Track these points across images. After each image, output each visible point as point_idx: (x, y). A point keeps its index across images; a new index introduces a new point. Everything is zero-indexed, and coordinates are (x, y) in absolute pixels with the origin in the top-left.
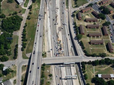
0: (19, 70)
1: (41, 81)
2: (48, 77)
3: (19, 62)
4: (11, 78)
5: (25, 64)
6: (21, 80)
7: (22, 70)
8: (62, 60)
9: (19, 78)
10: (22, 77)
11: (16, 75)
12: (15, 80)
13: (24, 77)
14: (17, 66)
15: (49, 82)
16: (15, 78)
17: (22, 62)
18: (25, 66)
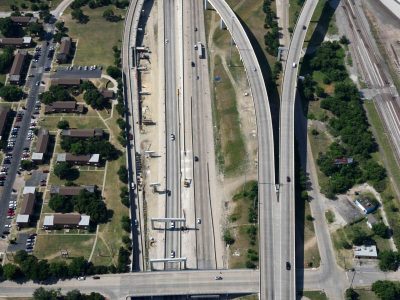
0: (328, 251)
1: (256, 218)
2: (235, 234)
3: (336, 282)
4: (345, 227)
5: (312, 273)
6: (314, 222)
7: (318, 252)
8: (190, 282)
9: (322, 227)
10: (313, 230)
11: (333, 236)
12: (331, 221)
13: (307, 229)
14: (339, 267)
15: (234, 220)
16: (333, 228)
17: (323, 279)
18: (311, 265)
